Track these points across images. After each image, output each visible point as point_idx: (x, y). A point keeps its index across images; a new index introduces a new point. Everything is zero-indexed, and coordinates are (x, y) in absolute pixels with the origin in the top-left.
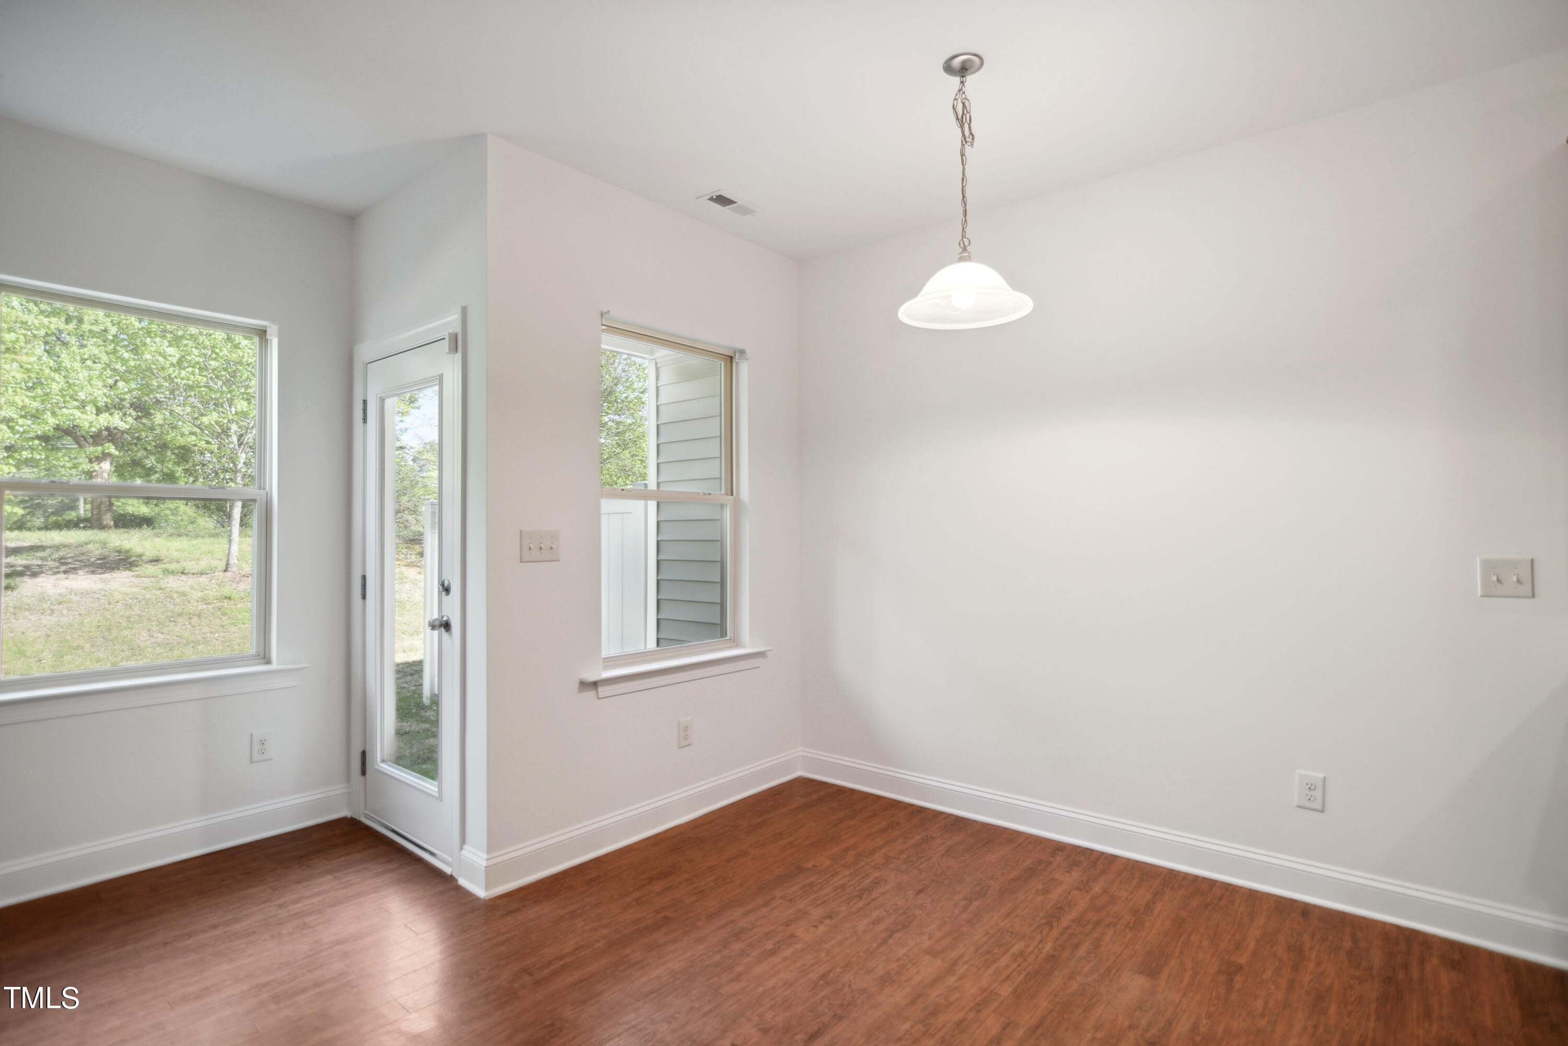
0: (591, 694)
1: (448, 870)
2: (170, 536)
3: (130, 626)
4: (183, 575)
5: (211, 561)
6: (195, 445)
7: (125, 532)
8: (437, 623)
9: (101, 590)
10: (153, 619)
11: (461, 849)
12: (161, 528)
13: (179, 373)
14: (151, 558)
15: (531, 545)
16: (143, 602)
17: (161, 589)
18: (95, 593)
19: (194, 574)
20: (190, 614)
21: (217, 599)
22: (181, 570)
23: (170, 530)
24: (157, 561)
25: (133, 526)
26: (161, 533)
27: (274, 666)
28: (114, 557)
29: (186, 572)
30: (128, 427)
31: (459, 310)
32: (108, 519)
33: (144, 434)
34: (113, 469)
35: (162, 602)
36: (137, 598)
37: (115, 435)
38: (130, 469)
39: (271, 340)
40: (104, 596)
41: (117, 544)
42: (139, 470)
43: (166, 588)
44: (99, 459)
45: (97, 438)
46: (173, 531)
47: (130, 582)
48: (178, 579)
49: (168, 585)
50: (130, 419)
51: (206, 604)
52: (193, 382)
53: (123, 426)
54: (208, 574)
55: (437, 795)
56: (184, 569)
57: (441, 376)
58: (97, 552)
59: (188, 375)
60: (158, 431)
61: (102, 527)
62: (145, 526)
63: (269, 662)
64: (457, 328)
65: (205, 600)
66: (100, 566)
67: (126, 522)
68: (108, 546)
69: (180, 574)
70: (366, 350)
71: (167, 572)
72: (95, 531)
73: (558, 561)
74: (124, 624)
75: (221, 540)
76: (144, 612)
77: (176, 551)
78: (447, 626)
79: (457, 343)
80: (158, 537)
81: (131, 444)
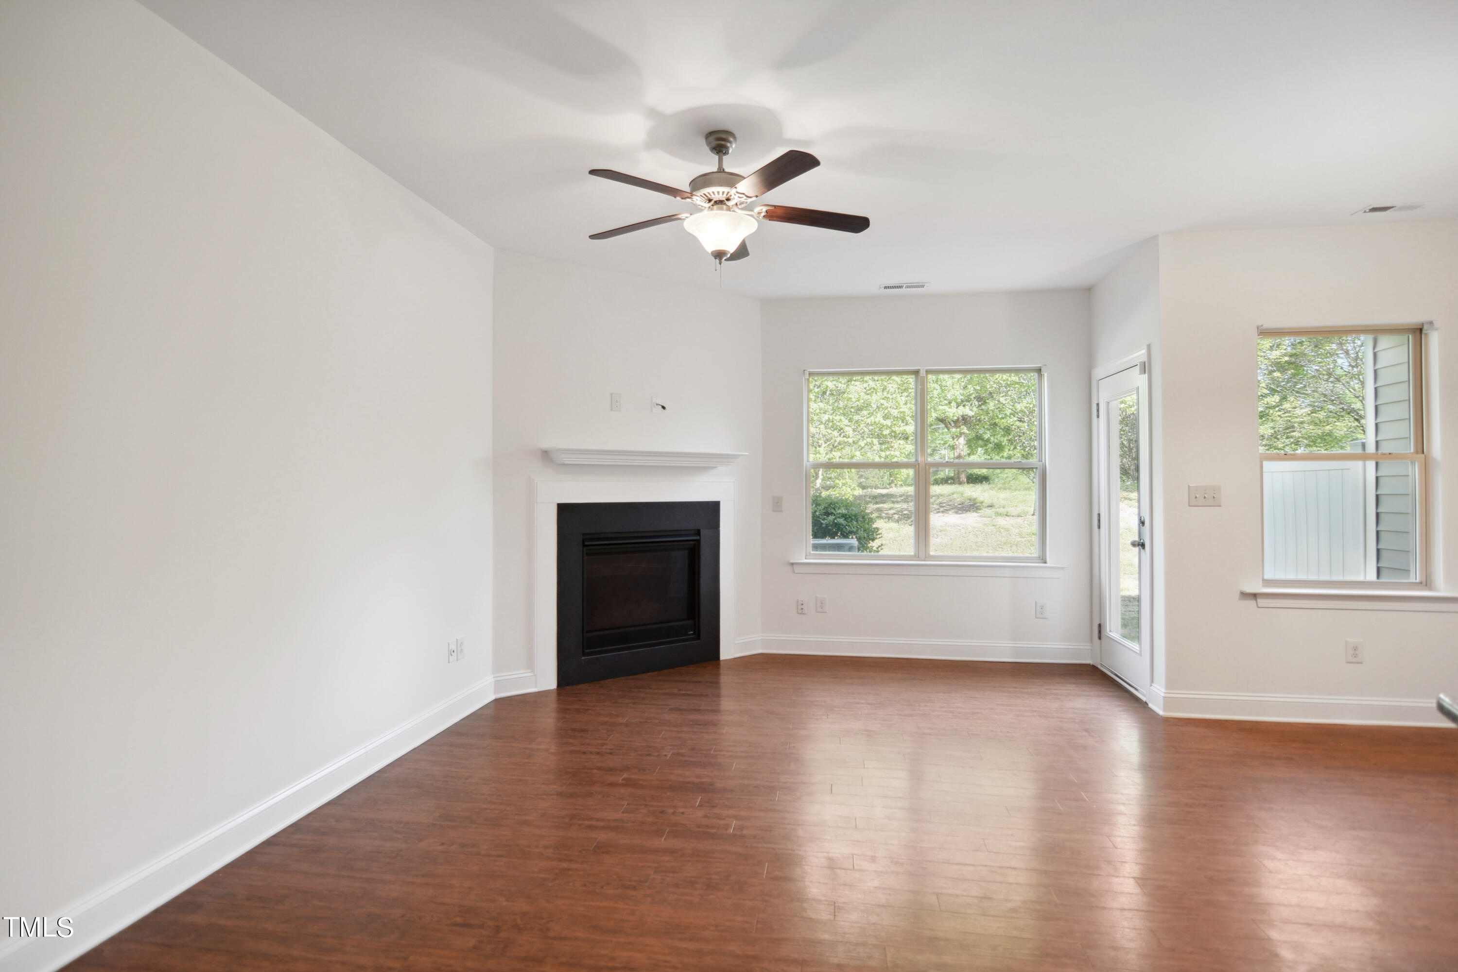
0: (1252, 603)
1: (1144, 699)
2: (999, 489)
3: (977, 549)
4: (1006, 517)
5: (1024, 508)
6: (1012, 425)
7: (973, 486)
8: (1137, 543)
9: (961, 524)
10: (990, 545)
11: (1151, 685)
12: (993, 483)
13: (1002, 377)
14: (988, 504)
15: (1197, 495)
16: (984, 534)
17: (994, 525)
18: (958, 526)
19: (1013, 516)
20: (1011, 544)
21: (1028, 535)
22: (1005, 513)
23: (999, 485)
24: (991, 506)
25: (977, 483)
26: (993, 488)
27: (1047, 565)
28: (967, 503)
29: (1008, 514)
30: (973, 414)
31: (1146, 347)
32: (963, 478)
33: (983, 417)
34: (965, 442)
35: (994, 535)
36: (980, 531)
37: (967, 419)
38: (975, 442)
39: (1044, 375)
40: (963, 528)
41: (969, 495)
42: (980, 442)
43: (996, 525)
44: (958, 437)
45: (956, 422)
46: (1001, 485)
47: (976, 520)
48: (1004, 520)
49: (998, 523)
50: (975, 409)
51: (1021, 538)
52: (1010, 382)
53: (971, 414)
54: (1021, 517)
55: (1138, 652)
56: (1007, 513)
57: (1138, 388)
58: (958, 500)
59: (1007, 377)
60: (991, 414)
61: (960, 483)
62: (984, 482)
63: (1045, 562)
64: (1144, 359)
65: (1020, 535)
66: (960, 509)
67: (974, 480)
68: (964, 495)
69: (1005, 516)
70: (1099, 372)
71: (998, 514)
72: (956, 486)
73: (1220, 506)
74: (974, 547)
75: (1031, 492)
76: (984, 540)
77: (1003, 500)
78: (1143, 545)
79: (1145, 368)
80: (992, 490)
81: (975, 425)
